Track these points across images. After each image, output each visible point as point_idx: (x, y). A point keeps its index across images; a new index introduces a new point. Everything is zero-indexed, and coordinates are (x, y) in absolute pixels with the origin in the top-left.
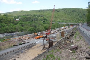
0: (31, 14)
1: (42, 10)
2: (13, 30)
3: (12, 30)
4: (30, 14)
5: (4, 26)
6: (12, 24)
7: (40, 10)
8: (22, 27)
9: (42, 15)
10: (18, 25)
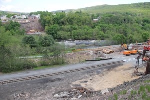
0: (120, 10)
1: (141, 3)
2: (89, 36)
3: (87, 36)
4: (117, 10)
5: (76, 29)
6: (87, 27)
7: (137, 4)
8: (102, 32)
9: (140, 12)
10: (97, 28)
